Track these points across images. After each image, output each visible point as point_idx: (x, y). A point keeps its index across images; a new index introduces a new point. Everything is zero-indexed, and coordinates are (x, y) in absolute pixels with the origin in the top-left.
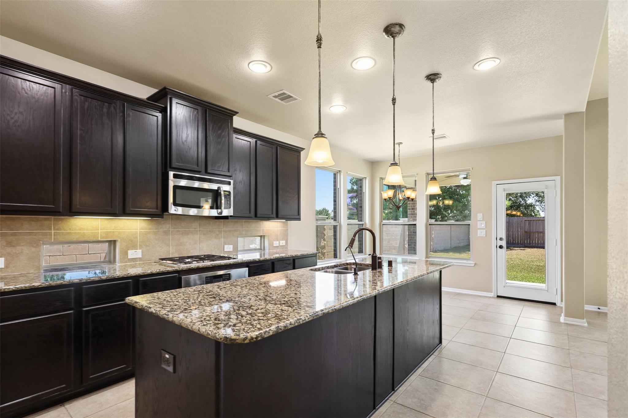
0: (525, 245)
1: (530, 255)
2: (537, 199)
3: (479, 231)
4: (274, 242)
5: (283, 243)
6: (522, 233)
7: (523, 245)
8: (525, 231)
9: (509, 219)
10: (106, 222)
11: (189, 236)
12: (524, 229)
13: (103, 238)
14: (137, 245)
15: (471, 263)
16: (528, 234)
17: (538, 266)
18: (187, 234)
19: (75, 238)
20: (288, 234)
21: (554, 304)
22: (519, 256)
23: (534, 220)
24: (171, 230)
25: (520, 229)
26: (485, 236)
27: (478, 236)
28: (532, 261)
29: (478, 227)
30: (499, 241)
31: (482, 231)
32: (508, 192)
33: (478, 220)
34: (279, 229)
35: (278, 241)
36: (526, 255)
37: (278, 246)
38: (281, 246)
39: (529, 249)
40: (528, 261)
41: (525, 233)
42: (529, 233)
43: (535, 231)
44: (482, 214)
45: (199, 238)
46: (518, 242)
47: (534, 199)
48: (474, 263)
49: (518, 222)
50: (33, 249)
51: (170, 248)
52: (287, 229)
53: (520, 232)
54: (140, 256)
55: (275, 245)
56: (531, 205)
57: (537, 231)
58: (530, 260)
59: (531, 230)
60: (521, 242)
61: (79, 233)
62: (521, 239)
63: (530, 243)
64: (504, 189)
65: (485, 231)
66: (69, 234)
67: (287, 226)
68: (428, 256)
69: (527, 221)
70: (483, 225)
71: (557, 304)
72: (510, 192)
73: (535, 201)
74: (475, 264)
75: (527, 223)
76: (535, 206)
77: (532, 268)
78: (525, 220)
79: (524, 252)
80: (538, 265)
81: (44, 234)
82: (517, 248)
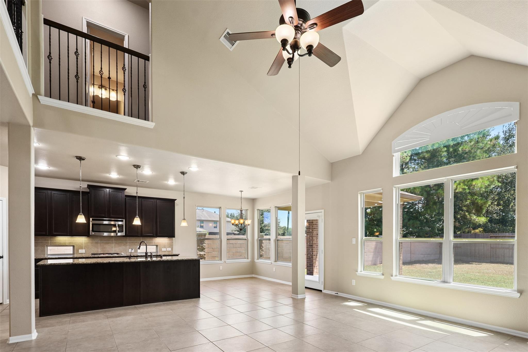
0: (491, 260)
4: (162, 249)
5: (170, 249)
10: (69, 238)
11: (108, 245)
12: (490, 245)
13: (68, 244)
14: (83, 248)
16: (494, 250)
18: (108, 243)
19: (57, 244)
20: (173, 244)
21: (321, 291)
24: (99, 242)
34: (166, 242)
35: (165, 248)
37: (165, 251)
38: (168, 251)
41: (491, 248)
42: (495, 248)
45: (114, 245)
50: (43, 248)
51: (98, 249)
52: (173, 242)
54: (84, 252)
55: (162, 250)
61: (59, 242)
66: (56, 243)
67: (173, 240)
78: (491, 236)
81: (46, 243)
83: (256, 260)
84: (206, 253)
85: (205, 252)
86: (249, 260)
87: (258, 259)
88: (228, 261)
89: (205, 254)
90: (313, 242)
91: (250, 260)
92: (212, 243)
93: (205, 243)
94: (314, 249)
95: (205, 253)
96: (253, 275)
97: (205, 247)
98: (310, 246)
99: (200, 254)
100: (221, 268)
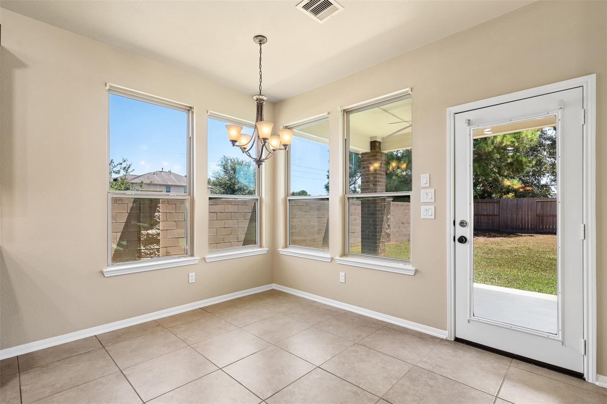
0: (536, 231)
1: (542, 243)
2: (553, 179)
3: (423, 207)
6: (533, 217)
7: (534, 230)
8: (537, 215)
9: (517, 200)
12: (536, 212)
15: (410, 268)
16: (541, 218)
17: (551, 260)
21: (580, 376)
22: (527, 244)
23: (548, 201)
25: (531, 212)
26: (433, 217)
27: (422, 217)
28: (543, 251)
29: (422, 201)
31: (428, 207)
33: (422, 186)
36: (537, 243)
39: (541, 235)
40: (538, 252)
41: (537, 216)
42: (542, 216)
43: (549, 214)
44: (428, 175)
46: (528, 227)
47: (548, 178)
49: (528, 204)
53: (531, 215)
56: (546, 186)
57: (552, 214)
58: (541, 250)
59: (544, 213)
60: (531, 226)
62: (532, 224)
63: (543, 229)
64: (469, 120)
65: (433, 207)
68: (345, 254)
69: (540, 202)
70: (430, 197)
71: (585, 376)
73: (550, 181)
74: (416, 271)
75: (540, 206)
76: (551, 186)
77: (542, 262)
78: (537, 201)
79: (535, 239)
80: (552, 258)
82: (527, 234)
83: (281, 250)
84: (161, 230)
85: (159, 229)
86: (264, 250)
87: (286, 247)
88: (212, 256)
89: (159, 233)
90: (375, 207)
91: (268, 249)
92: (175, 212)
93: (159, 212)
94: (377, 220)
95: (158, 231)
96: (274, 284)
97: (159, 219)
98: (368, 214)
99: (148, 233)
100: (192, 279)
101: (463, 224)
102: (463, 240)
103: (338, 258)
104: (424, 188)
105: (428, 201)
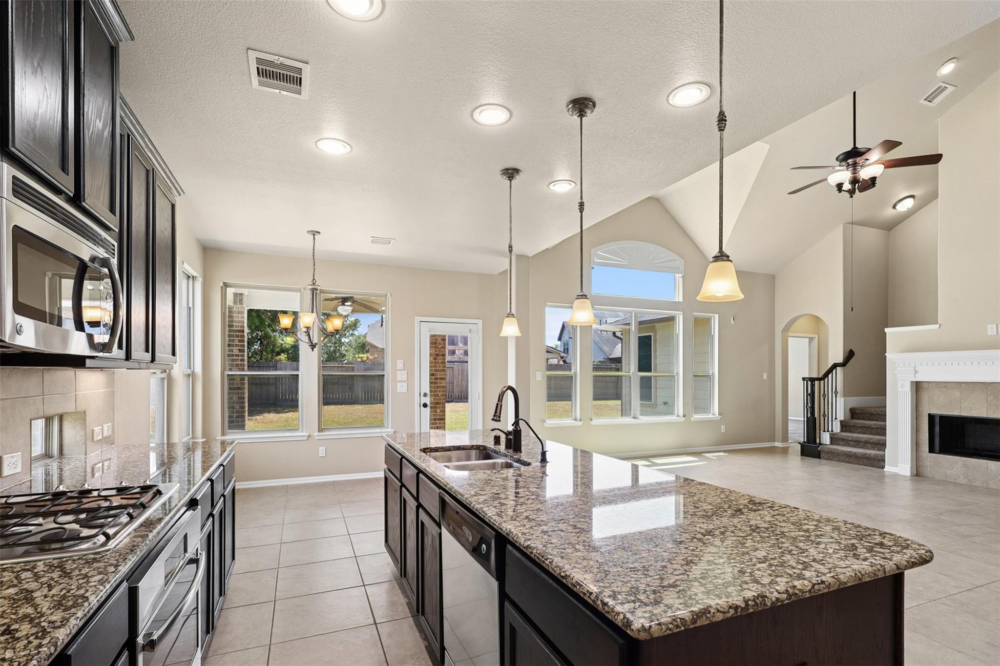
3: (398, 384)
4: (95, 428)
5: (108, 429)
26: (406, 391)
27: (398, 391)
29: (398, 379)
30: (424, 398)
31: (403, 384)
32: (432, 333)
33: (398, 368)
34: (102, 391)
37: (100, 440)
38: (105, 438)
44: (402, 361)
48: (393, 431)
52: (114, 391)
55: (97, 439)
65: (406, 384)
68: (320, 428)
70: (404, 377)
72: (435, 334)
101: (425, 395)
102: (425, 405)
103: (317, 434)
104: (400, 370)
105: (403, 379)
